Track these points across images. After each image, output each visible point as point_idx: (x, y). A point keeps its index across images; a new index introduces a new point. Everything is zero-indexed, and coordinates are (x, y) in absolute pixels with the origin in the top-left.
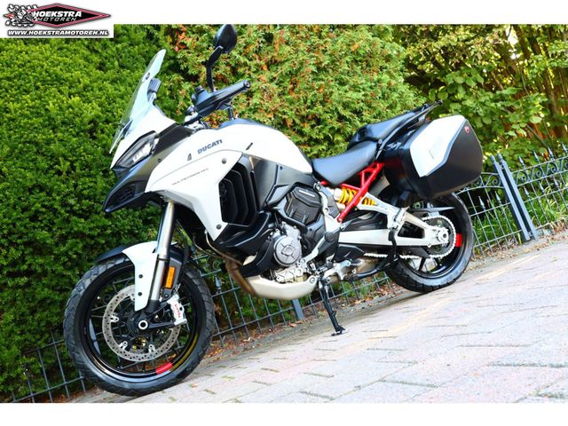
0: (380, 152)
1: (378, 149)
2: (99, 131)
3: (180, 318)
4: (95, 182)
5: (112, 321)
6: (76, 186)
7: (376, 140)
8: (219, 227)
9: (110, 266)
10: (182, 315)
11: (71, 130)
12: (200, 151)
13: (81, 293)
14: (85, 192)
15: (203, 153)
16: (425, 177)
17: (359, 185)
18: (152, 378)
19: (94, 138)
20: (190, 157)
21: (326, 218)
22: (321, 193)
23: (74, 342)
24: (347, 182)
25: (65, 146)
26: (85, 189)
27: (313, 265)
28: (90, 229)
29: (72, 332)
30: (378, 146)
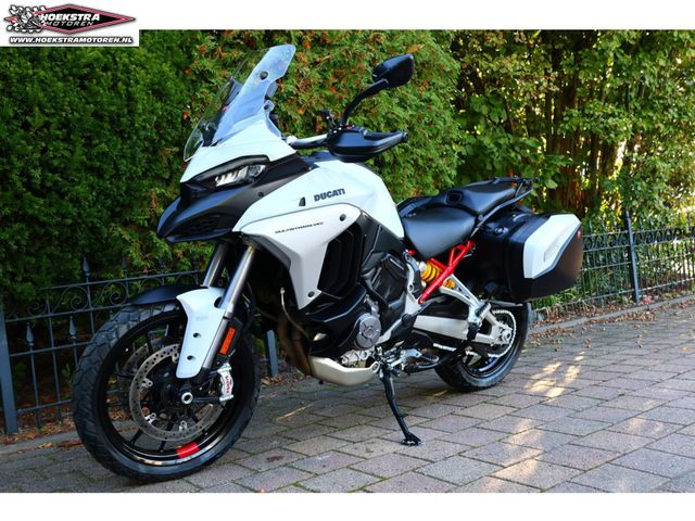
0: (476, 229)
1: (475, 226)
2: (95, 81)
3: (227, 395)
4: (72, 152)
5: (144, 385)
6: (44, 150)
7: (475, 214)
8: (310, 295)
9: (156, 312)
10: (230, 390)
11: (57, 69)
12: (317, 198)
13: (113, 342)
14: (56, 163)
15: (321, 202)
16: (530, 280)
17: (446, 264)
18: (173, 462)
19: (83, 87)
20: (303, 202)
21: (408, 297)
22: (409, 266)
23: (89, 406)
24: (436, 257)
25: (43, 90)
26: (55, 157)
27: (380, 349)
28: (47, 215)
29: (89, 392)
30: (477, 222)
